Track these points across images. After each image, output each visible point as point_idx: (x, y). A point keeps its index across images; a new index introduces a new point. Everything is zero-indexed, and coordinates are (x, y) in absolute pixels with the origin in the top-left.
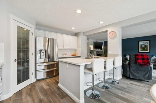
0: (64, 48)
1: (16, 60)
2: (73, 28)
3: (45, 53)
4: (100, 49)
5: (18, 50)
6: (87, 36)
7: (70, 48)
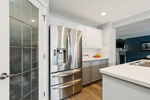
0: (87, 46)
1: (5, 74)
2: (104, 14)
3: (63, 53)
4: (121, 49)
5: (10, 48)
6: (116, 29)
7: (94, 46)
